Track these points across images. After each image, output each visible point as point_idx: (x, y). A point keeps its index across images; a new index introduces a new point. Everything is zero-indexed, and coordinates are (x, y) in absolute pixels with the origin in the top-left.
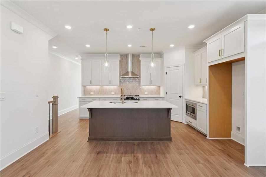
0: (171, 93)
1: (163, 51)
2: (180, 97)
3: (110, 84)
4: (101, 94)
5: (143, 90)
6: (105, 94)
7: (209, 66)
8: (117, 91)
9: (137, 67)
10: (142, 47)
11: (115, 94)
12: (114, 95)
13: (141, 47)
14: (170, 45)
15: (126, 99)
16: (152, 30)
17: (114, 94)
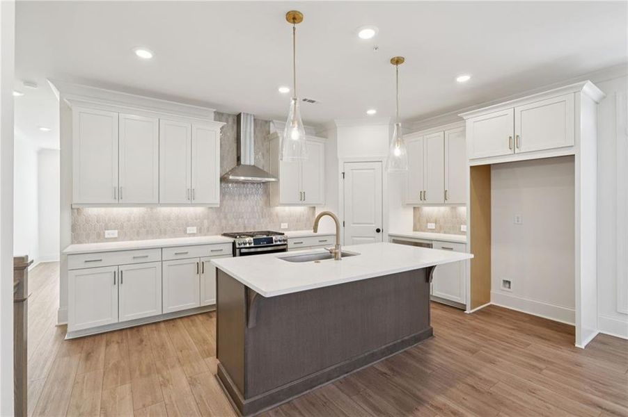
0: (354, 224)
1: (335, 120)
2: (378, 231)
3: (191, 198)
4: (150, 233)
5: (277, 216)
6: (162, 233)
7: (471, 167)
8: (206, 221)
9: (263, 154)
10: (309, 101)
11: (200, 232)
12: (194, 235)
13: (305, 100)
14: (366, 111)
15: (252, 245)
16: (397, 61)
17: (195, 232)
